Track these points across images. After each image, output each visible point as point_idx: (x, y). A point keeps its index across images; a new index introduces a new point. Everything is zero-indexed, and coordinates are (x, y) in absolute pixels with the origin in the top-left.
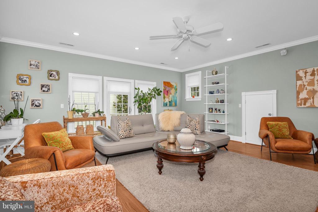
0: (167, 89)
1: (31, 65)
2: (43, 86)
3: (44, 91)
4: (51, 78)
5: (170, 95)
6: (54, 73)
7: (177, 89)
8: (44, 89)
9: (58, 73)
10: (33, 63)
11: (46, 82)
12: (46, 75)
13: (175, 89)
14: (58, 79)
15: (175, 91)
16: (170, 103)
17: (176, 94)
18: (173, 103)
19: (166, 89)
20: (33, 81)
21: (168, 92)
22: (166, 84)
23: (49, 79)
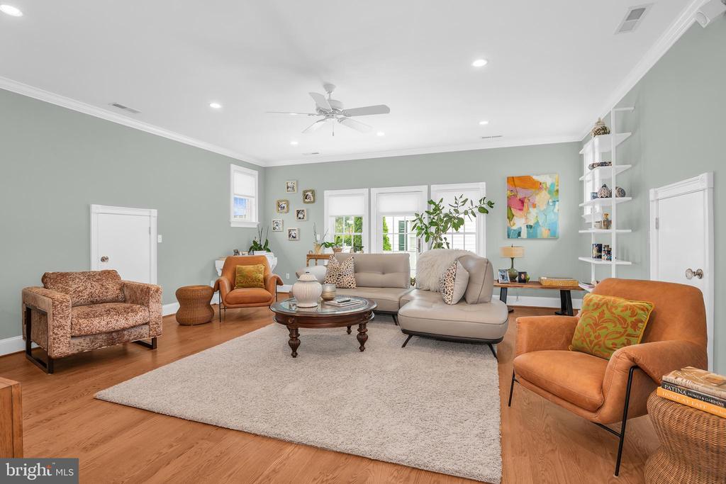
0: (520, 196)
1: (288, 188)
2: (298, 212)
3: (300, 218)
4: (306, 200)
5: (531, 209)
6: (309, 193)
7: (557, 191)
8: (300, 216)
9: (313, 192)
10: (290, 185)
11: (302, 207)
12: (302, 197)
13: (550, 192)
14: (314, 202)
15: (551, 198)
16: (531, 231)
17: (554, 205)
18: (543, 229)
19: (515, 196)
20: (291, 207)
21: (522, 202)
22: (517, 182)
23: (305, 202)
